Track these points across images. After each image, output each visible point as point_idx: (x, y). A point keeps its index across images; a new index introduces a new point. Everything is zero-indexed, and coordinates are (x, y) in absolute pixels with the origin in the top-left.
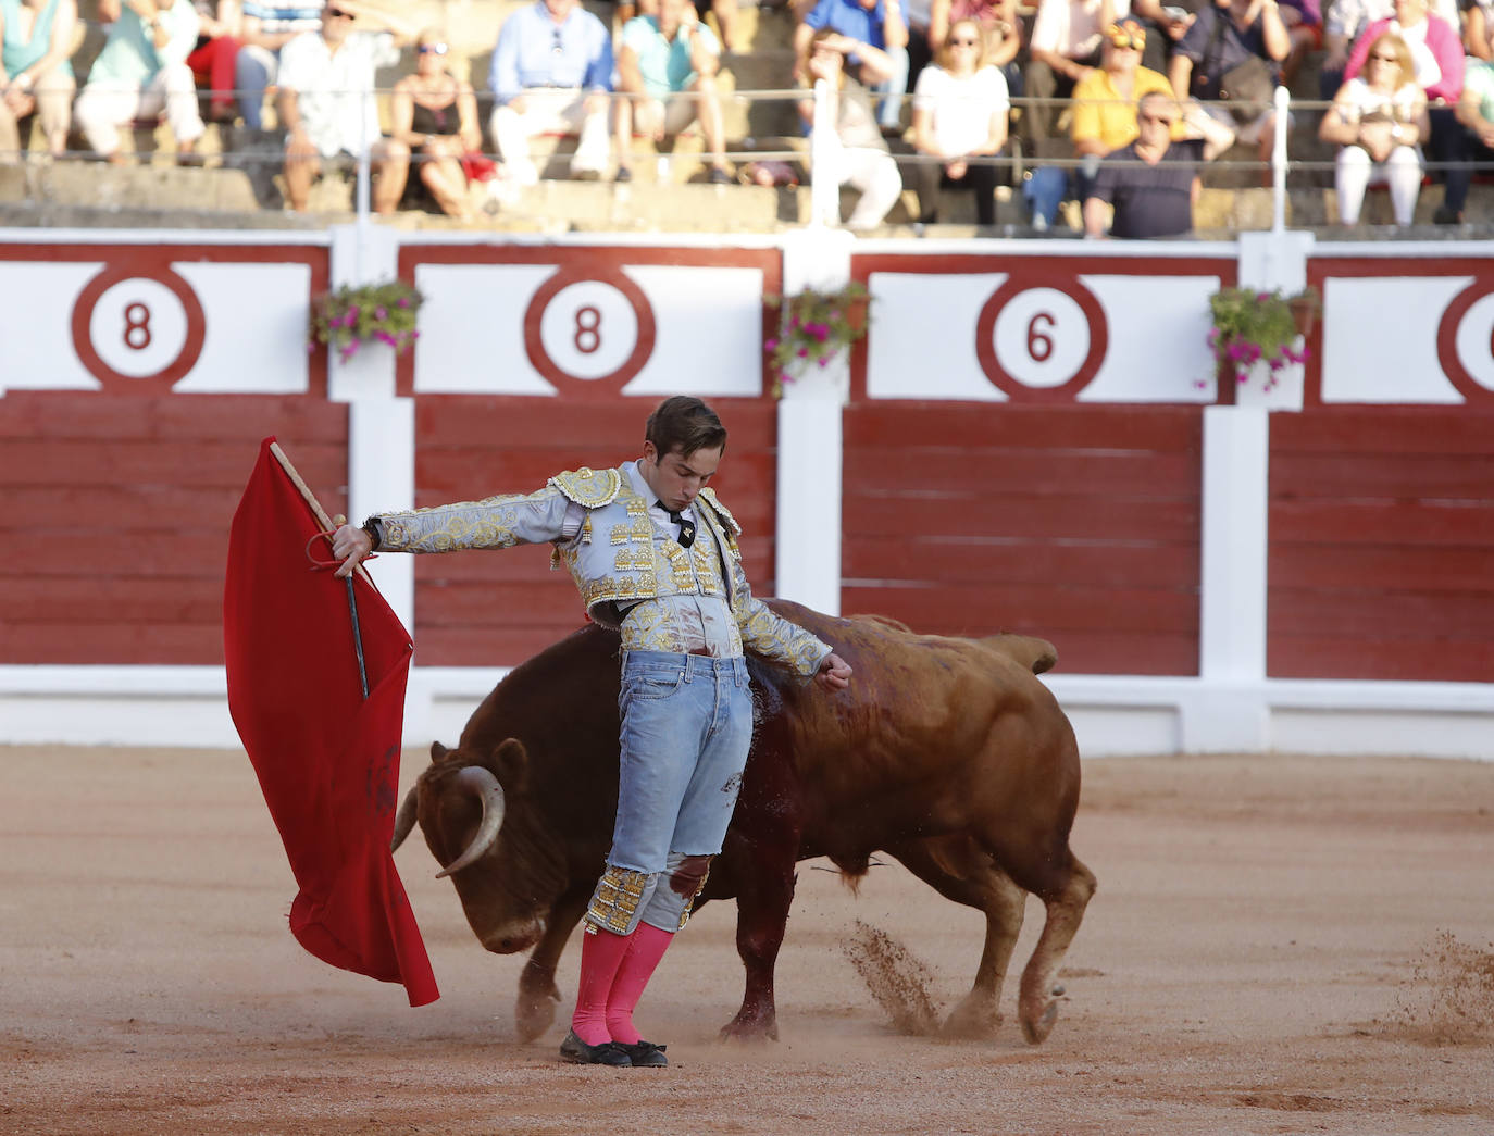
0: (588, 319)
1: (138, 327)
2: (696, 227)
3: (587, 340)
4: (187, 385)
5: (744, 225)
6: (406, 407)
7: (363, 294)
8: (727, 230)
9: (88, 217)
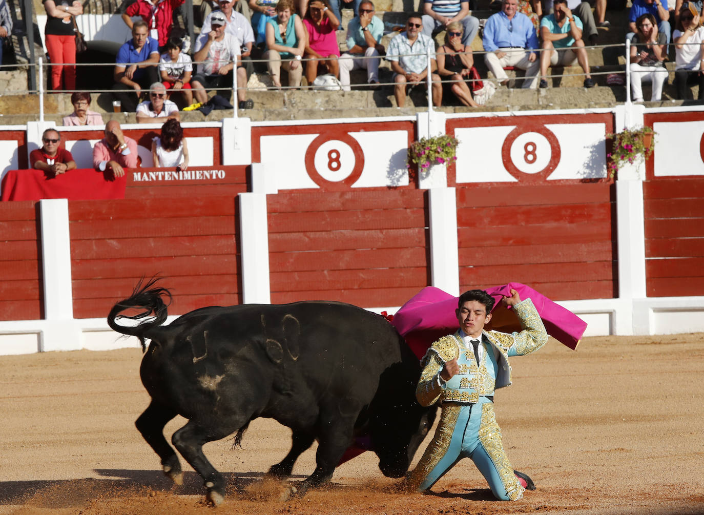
0: (530, 148)
1: (334, 160)
2: (576, 106)
3: (530, 157)
4: (357, 185)
5: (596, 104)
6: (453, 190)
7: (432, 142)
8: (589, 106)
9: (311, 113)
